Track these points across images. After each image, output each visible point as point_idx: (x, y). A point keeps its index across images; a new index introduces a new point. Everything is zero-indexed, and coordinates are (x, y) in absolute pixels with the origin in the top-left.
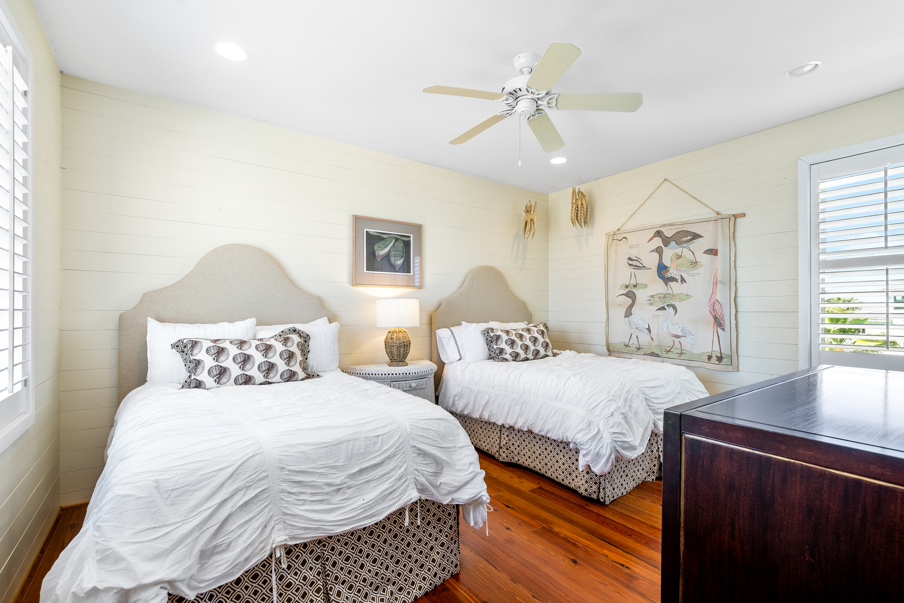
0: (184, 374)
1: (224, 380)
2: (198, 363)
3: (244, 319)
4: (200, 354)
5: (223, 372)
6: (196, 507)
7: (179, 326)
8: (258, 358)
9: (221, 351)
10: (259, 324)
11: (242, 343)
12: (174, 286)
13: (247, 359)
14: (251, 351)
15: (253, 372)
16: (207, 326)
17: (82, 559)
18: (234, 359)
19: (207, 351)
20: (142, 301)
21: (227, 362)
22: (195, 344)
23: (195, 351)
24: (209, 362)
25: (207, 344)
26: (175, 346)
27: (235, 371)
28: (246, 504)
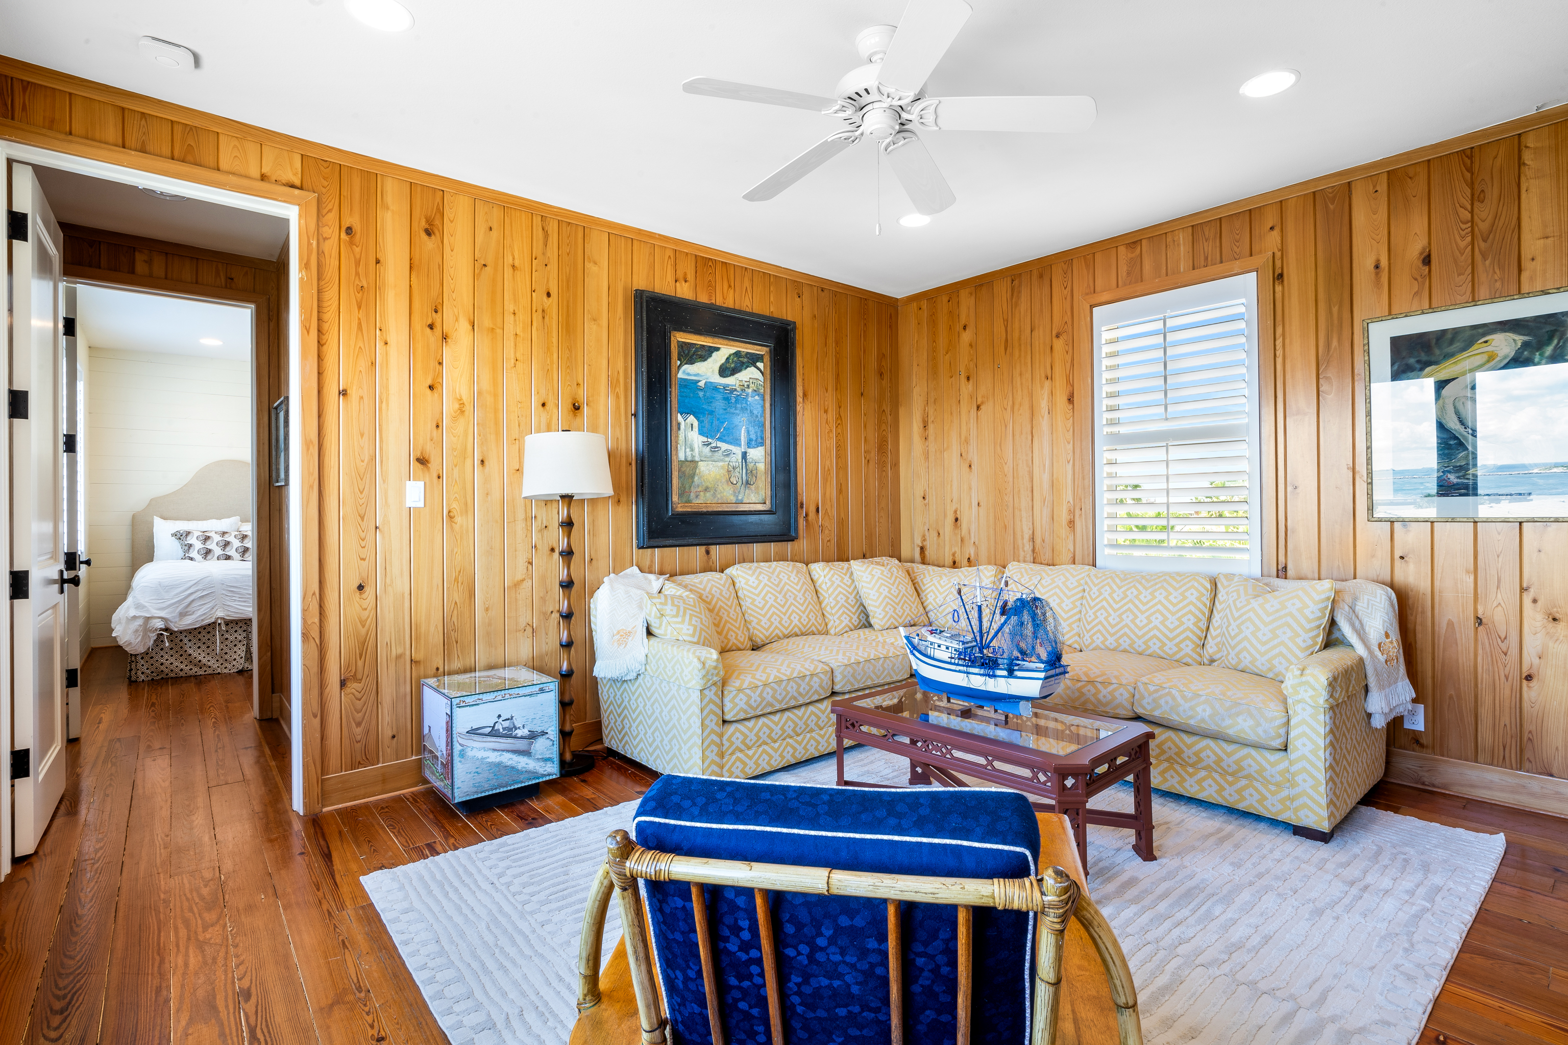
0: (181, 554)
1: (209, 557)
2: (190, 546)
3: (229, 517)
4: (192, 540)
5: (208, 553)
6: (177, 594)
7: (177, 522)
8: (236, 543)
9: (207, 538)
10: (242, 521)
11: (224, 533)
12: (175, 493)
13: (227, 544)
14: (230, 538)
15: (231, 552)
16: (200, 522)
17: (128, 608)
18: (217, 544)
19: (197, 538)
20: (149, 505)
21: (211, 545)
22: (188, 533)
23: (189, 538)
24: (198, 545)
25: (196, 534)
26: (174, 535)
27: (218, 551)
28: (203, 596)
